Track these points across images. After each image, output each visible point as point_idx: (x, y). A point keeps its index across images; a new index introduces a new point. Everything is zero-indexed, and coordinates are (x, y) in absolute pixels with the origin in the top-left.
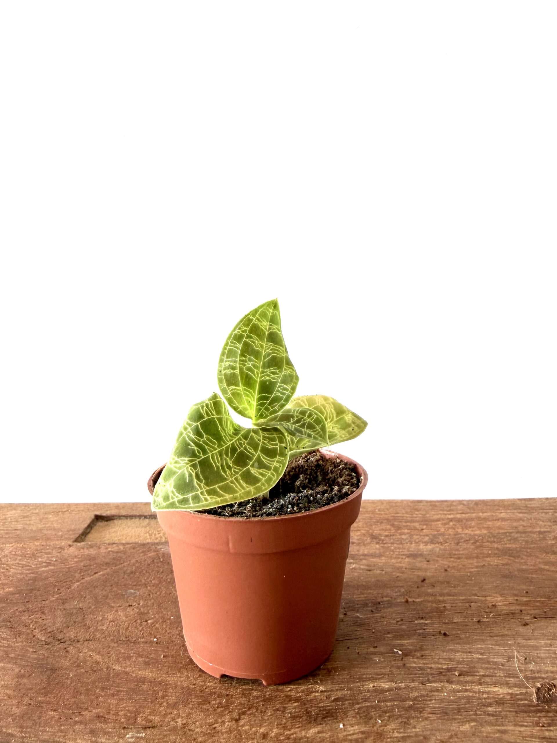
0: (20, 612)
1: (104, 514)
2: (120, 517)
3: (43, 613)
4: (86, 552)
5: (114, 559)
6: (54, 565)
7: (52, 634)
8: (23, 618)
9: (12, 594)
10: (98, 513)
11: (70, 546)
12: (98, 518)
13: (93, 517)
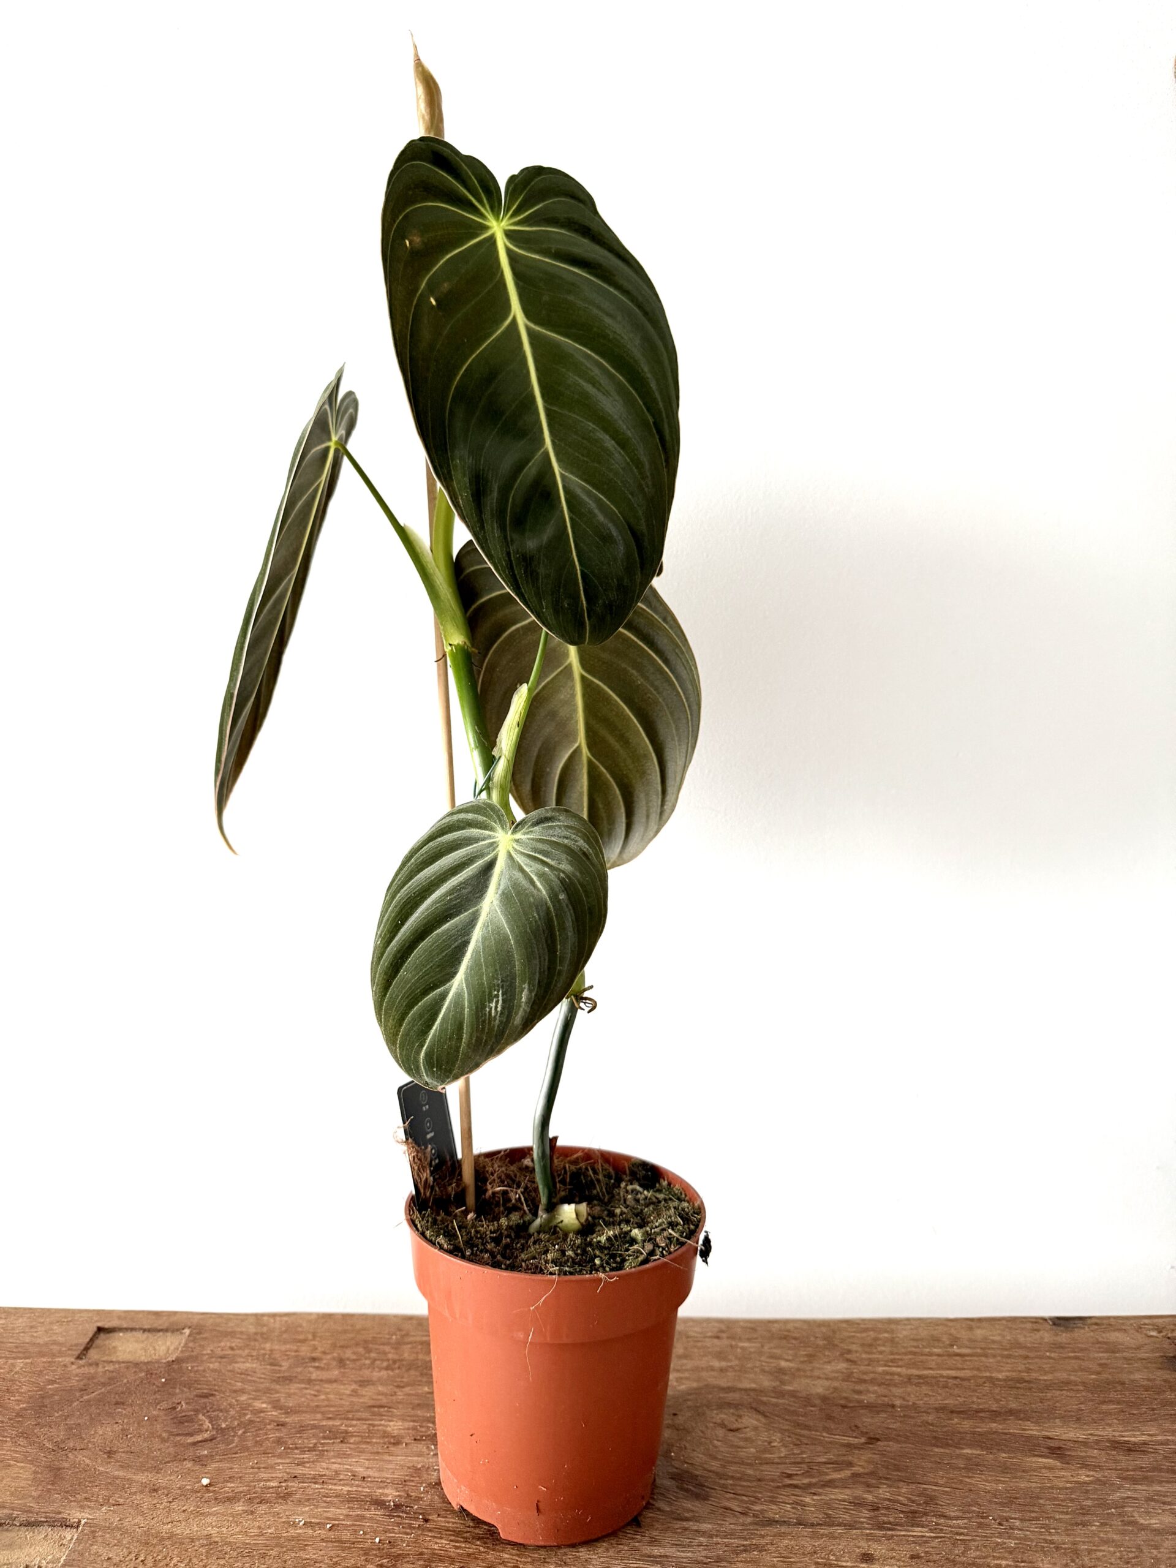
0: (33, 1425)
1: (106, 1326)
2: (120, 1329)
3: (50, 1426)
4: (86, 1370)
5: (109, 1379)
6: (59, 1383)
7: (57, 1444)
8: (36, 1431)
9: (25, 1409)
10: (100, 1324)
11: (72, 1363)
12: (100, 1330)
13: (95, 1329)
